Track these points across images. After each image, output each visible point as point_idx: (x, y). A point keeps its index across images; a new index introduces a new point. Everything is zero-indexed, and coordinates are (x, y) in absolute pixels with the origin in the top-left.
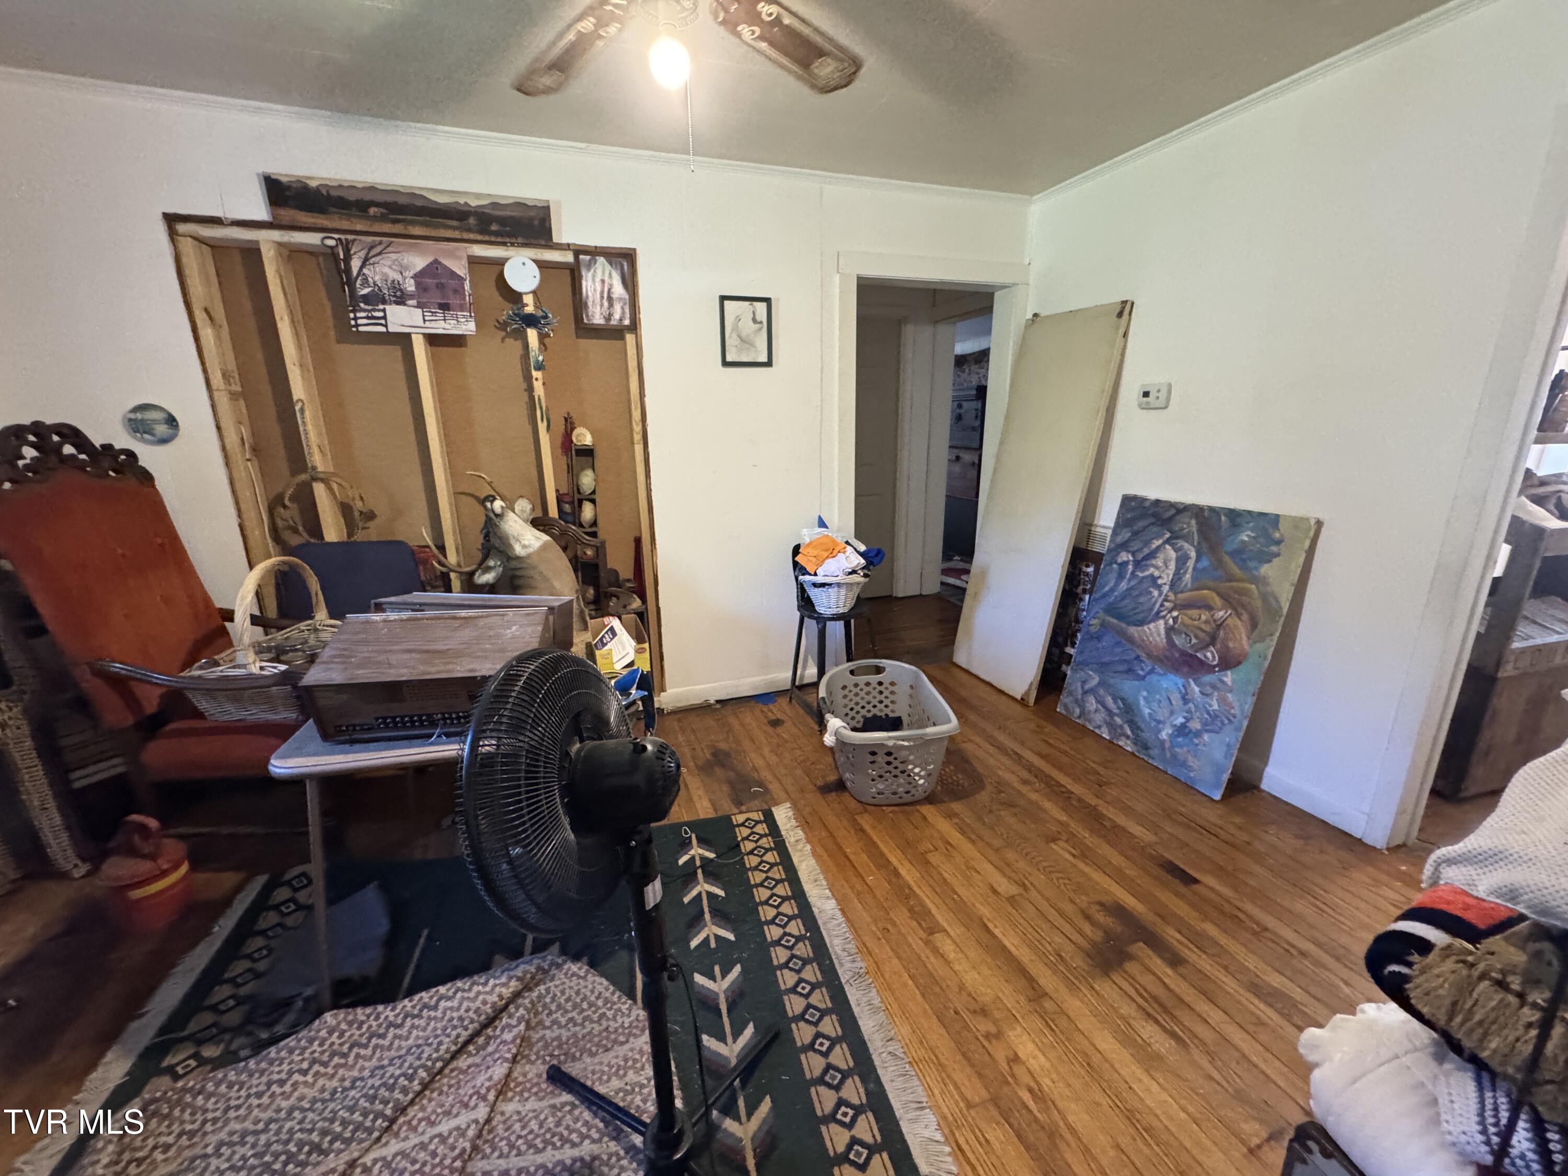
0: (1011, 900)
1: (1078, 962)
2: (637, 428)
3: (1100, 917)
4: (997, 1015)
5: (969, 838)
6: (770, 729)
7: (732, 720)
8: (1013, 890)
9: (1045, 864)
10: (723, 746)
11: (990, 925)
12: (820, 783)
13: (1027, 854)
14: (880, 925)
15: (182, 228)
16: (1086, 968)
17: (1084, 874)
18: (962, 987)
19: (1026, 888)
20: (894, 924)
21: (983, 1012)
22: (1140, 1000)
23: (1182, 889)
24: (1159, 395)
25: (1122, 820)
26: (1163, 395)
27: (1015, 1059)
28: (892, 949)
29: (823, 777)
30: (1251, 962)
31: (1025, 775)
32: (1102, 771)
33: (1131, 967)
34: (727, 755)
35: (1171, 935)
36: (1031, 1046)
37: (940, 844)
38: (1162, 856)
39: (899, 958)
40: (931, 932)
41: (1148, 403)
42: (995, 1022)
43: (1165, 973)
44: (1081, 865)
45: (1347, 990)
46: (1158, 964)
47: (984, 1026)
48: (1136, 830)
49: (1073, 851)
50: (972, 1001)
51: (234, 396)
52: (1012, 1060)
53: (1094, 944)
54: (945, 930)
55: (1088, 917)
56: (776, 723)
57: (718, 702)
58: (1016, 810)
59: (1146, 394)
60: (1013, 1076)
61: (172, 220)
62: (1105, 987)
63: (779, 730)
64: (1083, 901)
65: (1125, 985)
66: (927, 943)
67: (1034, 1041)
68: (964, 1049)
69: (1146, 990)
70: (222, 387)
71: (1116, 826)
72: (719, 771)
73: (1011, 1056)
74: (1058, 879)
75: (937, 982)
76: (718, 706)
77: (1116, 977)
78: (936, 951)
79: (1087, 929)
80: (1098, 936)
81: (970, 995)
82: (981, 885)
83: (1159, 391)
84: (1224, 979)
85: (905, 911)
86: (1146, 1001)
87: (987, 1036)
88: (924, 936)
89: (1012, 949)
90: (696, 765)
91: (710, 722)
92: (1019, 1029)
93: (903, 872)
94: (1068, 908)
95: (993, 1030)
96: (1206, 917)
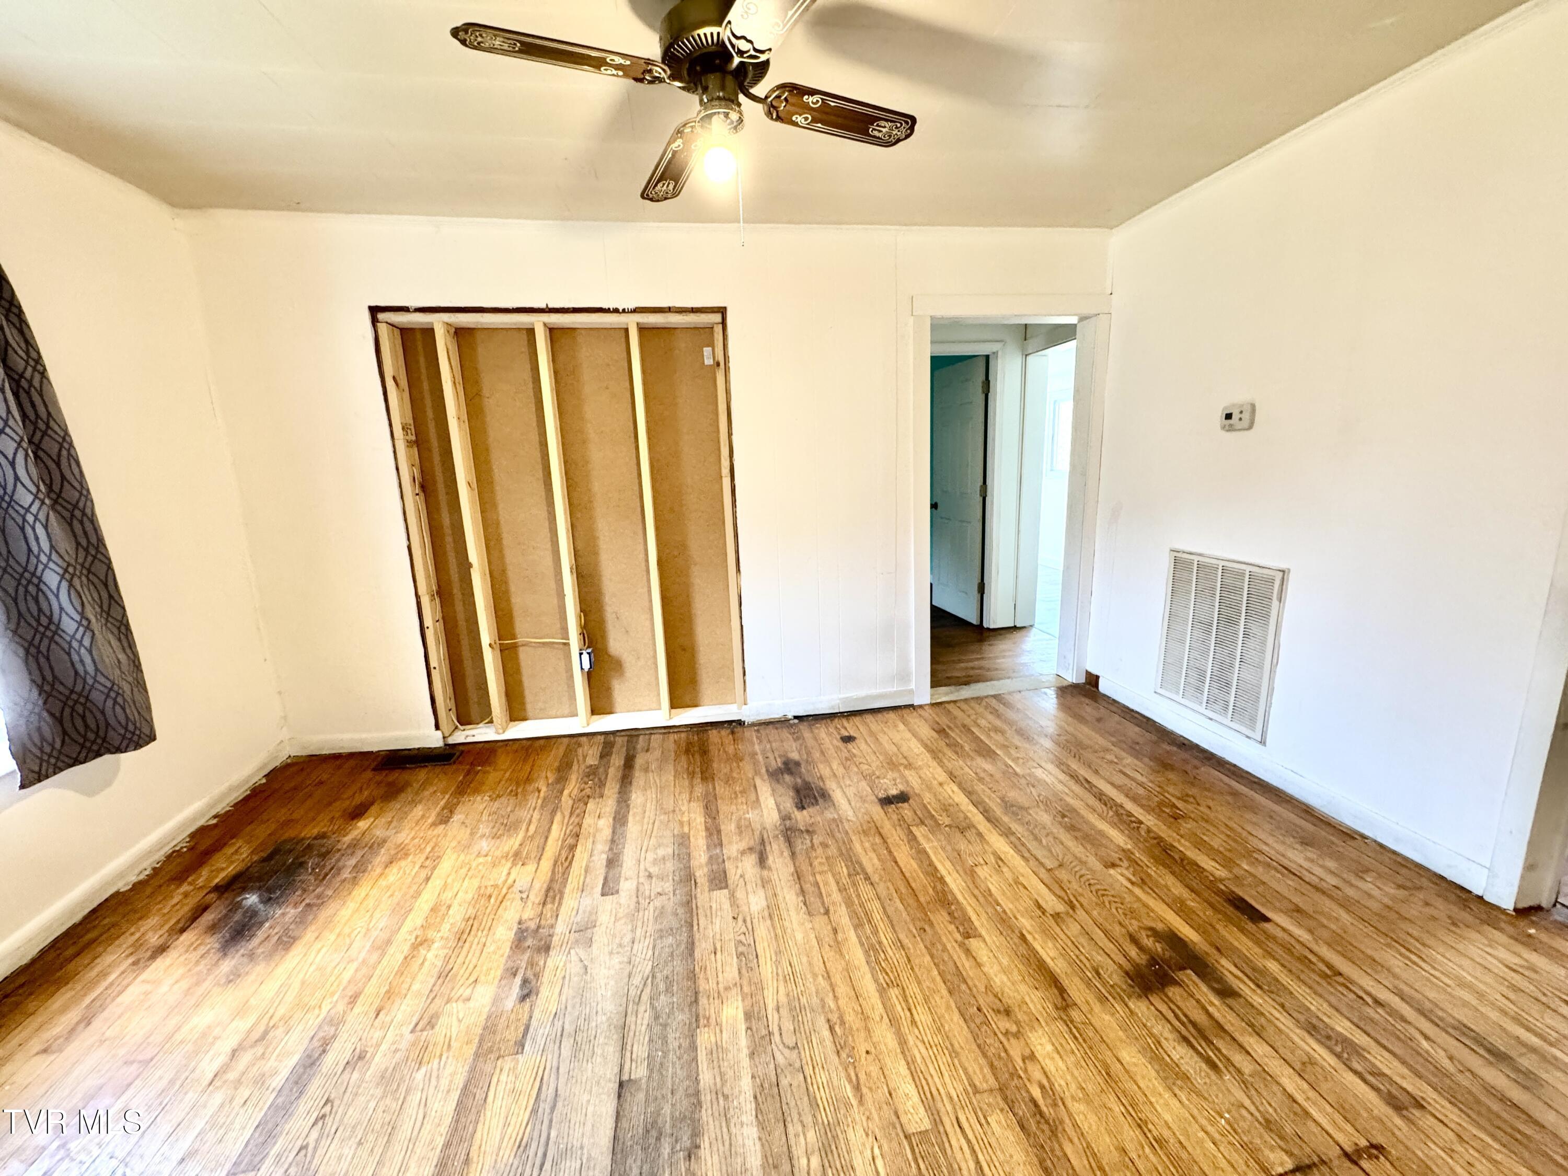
0: (1057, 916)
1: (1116, 978)
2: (725, 463)
3: (1148, 942)
4: (1020, 1016)
5: (1023, 856)
6: (840, 744)
7: (807, 734)
8: (1061, 907)
9: (1099, 887)
10: (795, 756)
11: (1029, 937)
12: (882, 795)
13: (1081, 876)
14: (919, 924)
15: (381, 316)
16: (1124, 987)
17: (1139, 899)
18: (989, 988)
19: (1073, 908)
20: (931, 924)
21: (1008, 1012)
22: (1177, 1024)
23: (1250, 926)
24: (1242, 416)
25: (1192, 854)
26: (1246, 416)
27: (1031, 1057)
28: (926, 947)
29: (885, 790)
30: (1315, 1004)
31: (1092, 801)
32: (1180, 804)
33: (1173, 991)
34: (798, 764)
35: (1226, 966)
36: (1049, 1048)
37: (992, 859)
38: (1234, 892)
39: (932, 956)
40: (967, 936)
41: (1231, 425)
42: (1017, 1023)
43: (1212, 1004)
44: (1137, 891)
45: (1425, 1044)
46: (1204, 992)
47: (1004, 1024)
48: (1207, 863)
49: (1133, 879)
50: (997, 1001)
51: (409, 444)
52: (1027, 1058)
53: (1136, 966)
54: (980, 936)
55: (1134, 940)
56: (848, 739)
57: (795, 717)
58: (1078, 834)
59: (1229, 416)
60: (1026, 1071)
61: (374, 311)
62: (1140, 1007)
63: (850, 746)
64: (1134, 926)
65: (1164, 1008)
66: (961, 945)
67: (1053, 1045)
68: (980, 1041)
69: (1186, 1016)
70: (402, 437)
71: (1183, 858)
72: (787, 778)
73: (1027, 1052)
74: (1110, 902)
75: (965, 982)
76: (796, 721)
77: (1155, 999)
78: (968, 952)
79: (1133, 952)
80: (1142, 959)
81: (996, 996)
82: (1028, 900)
83: (1241, 412)
84: (1277, 1015)
85: (945, 914)
86: (1183, 1024)
87: (1007, 1033)
88: (959, 938)
89: (1048, 960)
90: (767, 771)
91: (785, 734)
92: (1040, 1032)
93: (948, 879)
94: (1117, 931)
95: (1014, 1029)
96: (1270, 955)
